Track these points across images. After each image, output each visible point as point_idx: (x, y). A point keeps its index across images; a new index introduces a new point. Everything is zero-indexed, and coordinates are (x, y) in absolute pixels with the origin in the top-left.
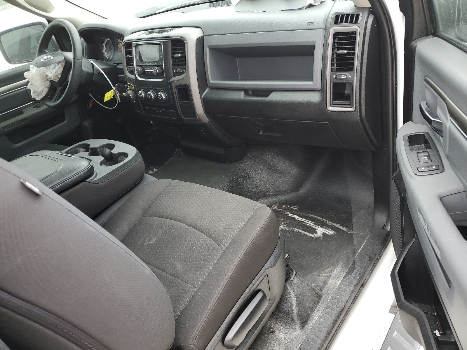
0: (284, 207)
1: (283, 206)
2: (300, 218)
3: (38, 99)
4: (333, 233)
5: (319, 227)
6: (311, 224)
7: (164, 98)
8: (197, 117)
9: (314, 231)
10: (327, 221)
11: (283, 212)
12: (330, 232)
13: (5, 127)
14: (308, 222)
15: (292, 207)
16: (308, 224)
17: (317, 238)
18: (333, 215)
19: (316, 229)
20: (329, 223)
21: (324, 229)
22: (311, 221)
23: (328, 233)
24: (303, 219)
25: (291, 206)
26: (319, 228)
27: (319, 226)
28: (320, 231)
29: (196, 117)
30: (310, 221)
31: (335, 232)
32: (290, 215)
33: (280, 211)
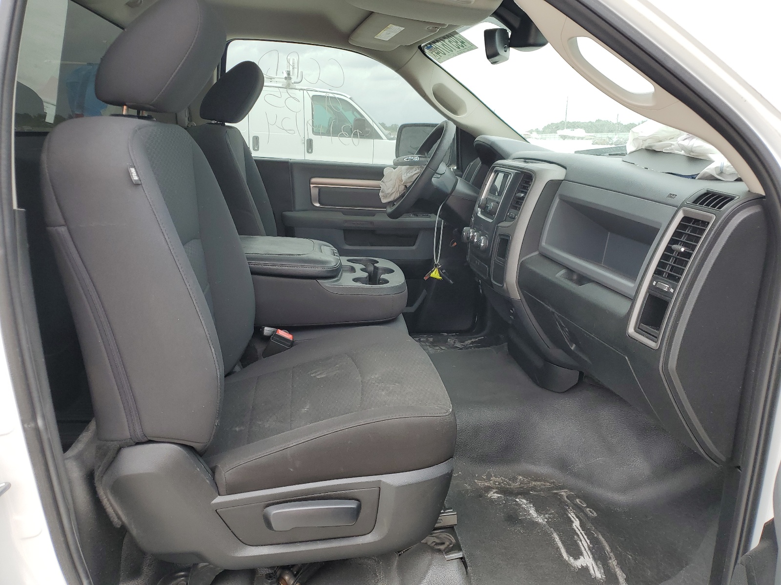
0: (579, 502)
1: (578, 500)
2: (580, 528)
3: (384, 201)
4: (600, 577)
5: (591, 556)
6: (585, 545)
7: (482, 245)
8: (505, 285)
9: (576, 553)
10: (613, 559)
11: (567, 505)
12: (597, 573)
13: (346, 221)
14: (583, 540)
15: (588, 509)
16: (581, 541)
17: (568, 564)
18: (635, 560)
19: (582, 554)
20: (613, 562)
21: (593, 563)
22: (590, 542)
23: (592, 572)
24: (583, 532)
25: (587, 507)
26: (588, 557)
27: (592, 554)
28: (586, 560)
29: (503, 285)
30: (588, 541)
31: (605, 579)
32: (572, 515)
33: (565, 502)
